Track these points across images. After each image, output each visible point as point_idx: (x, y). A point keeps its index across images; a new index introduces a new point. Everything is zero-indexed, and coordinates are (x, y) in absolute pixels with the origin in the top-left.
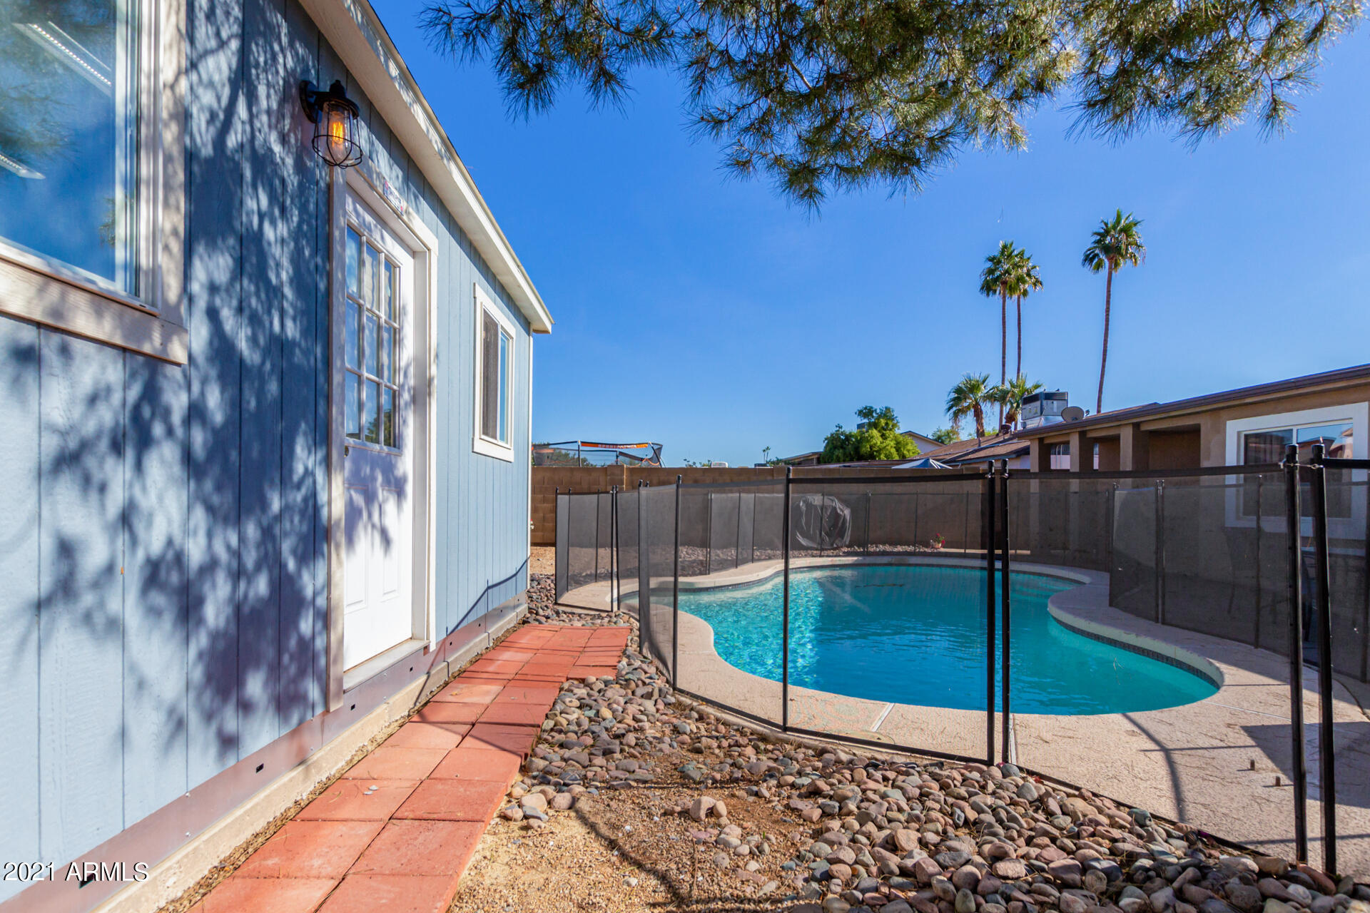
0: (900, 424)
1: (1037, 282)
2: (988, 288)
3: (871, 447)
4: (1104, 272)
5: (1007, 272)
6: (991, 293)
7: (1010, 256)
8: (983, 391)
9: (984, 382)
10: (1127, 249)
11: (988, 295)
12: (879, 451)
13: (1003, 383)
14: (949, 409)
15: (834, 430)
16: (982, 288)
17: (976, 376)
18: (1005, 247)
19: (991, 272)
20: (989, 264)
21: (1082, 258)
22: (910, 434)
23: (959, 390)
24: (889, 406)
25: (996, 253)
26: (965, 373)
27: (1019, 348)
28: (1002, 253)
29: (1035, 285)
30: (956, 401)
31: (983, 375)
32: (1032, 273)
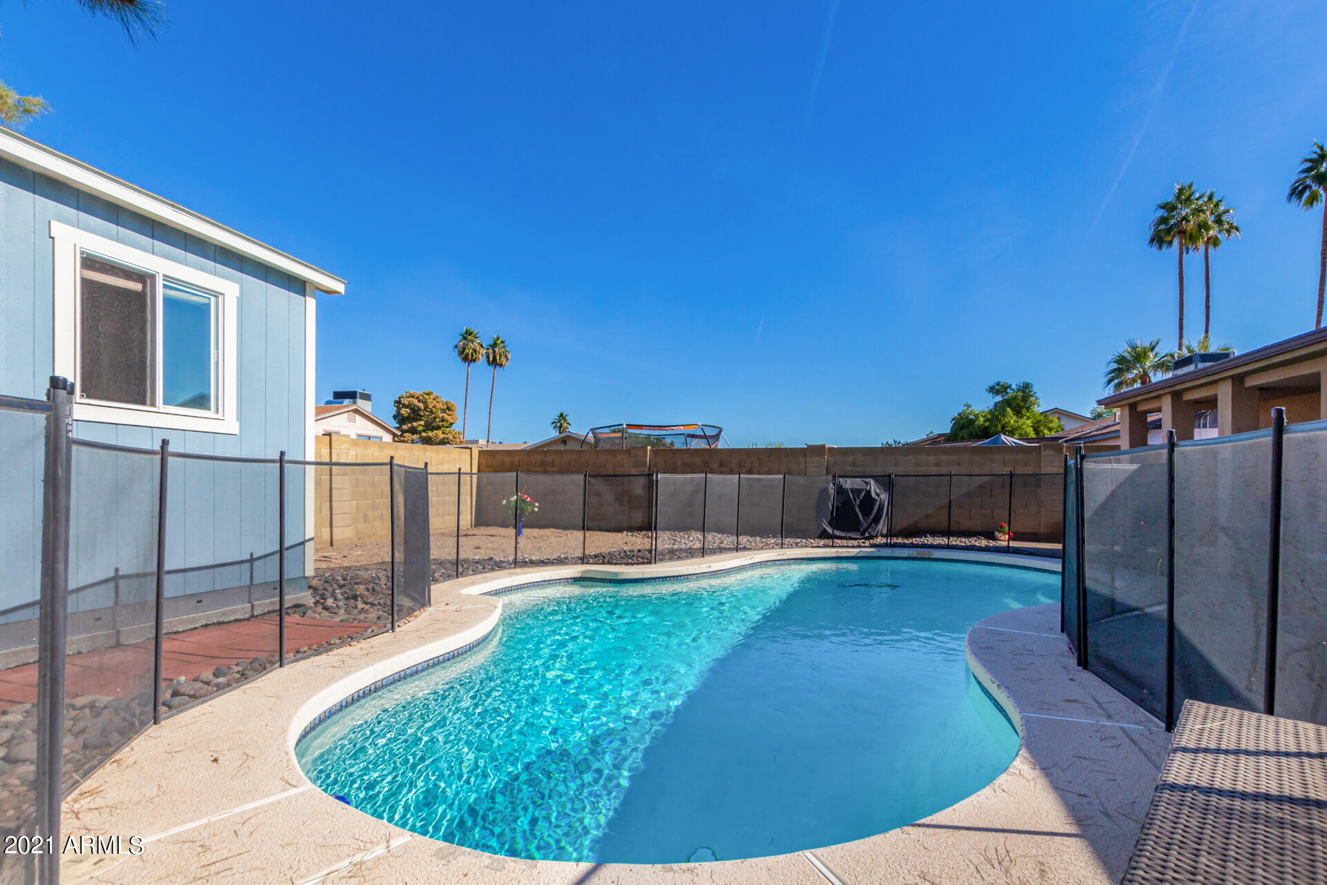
0: (1040, 401)
1: (1232, 228)
2: (1159, 239)
4: (1321, 206)
5: (1185, 219)
6: (1164, 246)
7: (1188, 199)
8: (1151, 359)
9: (1152, 349)
11: (1160, 248)
13: (1180, 349)
14: (1109, 382)
15: (961, 409)
16: (1152, 241)
17: (1143, 342)
18: (1181, 190)
19: (1163, 220)
20: (1161, 213)
21: (1287, 191)
22: (1056, 411)
23: (1121, 360)
24: (1027, 381)
25: (1171, 199)
26: (1129, 340)
27: (1208, 307)
28: (1178, 197)
29: (1229, 231)
30: (1119, 372)
31: (1153, 341)
32: (1224, 218)
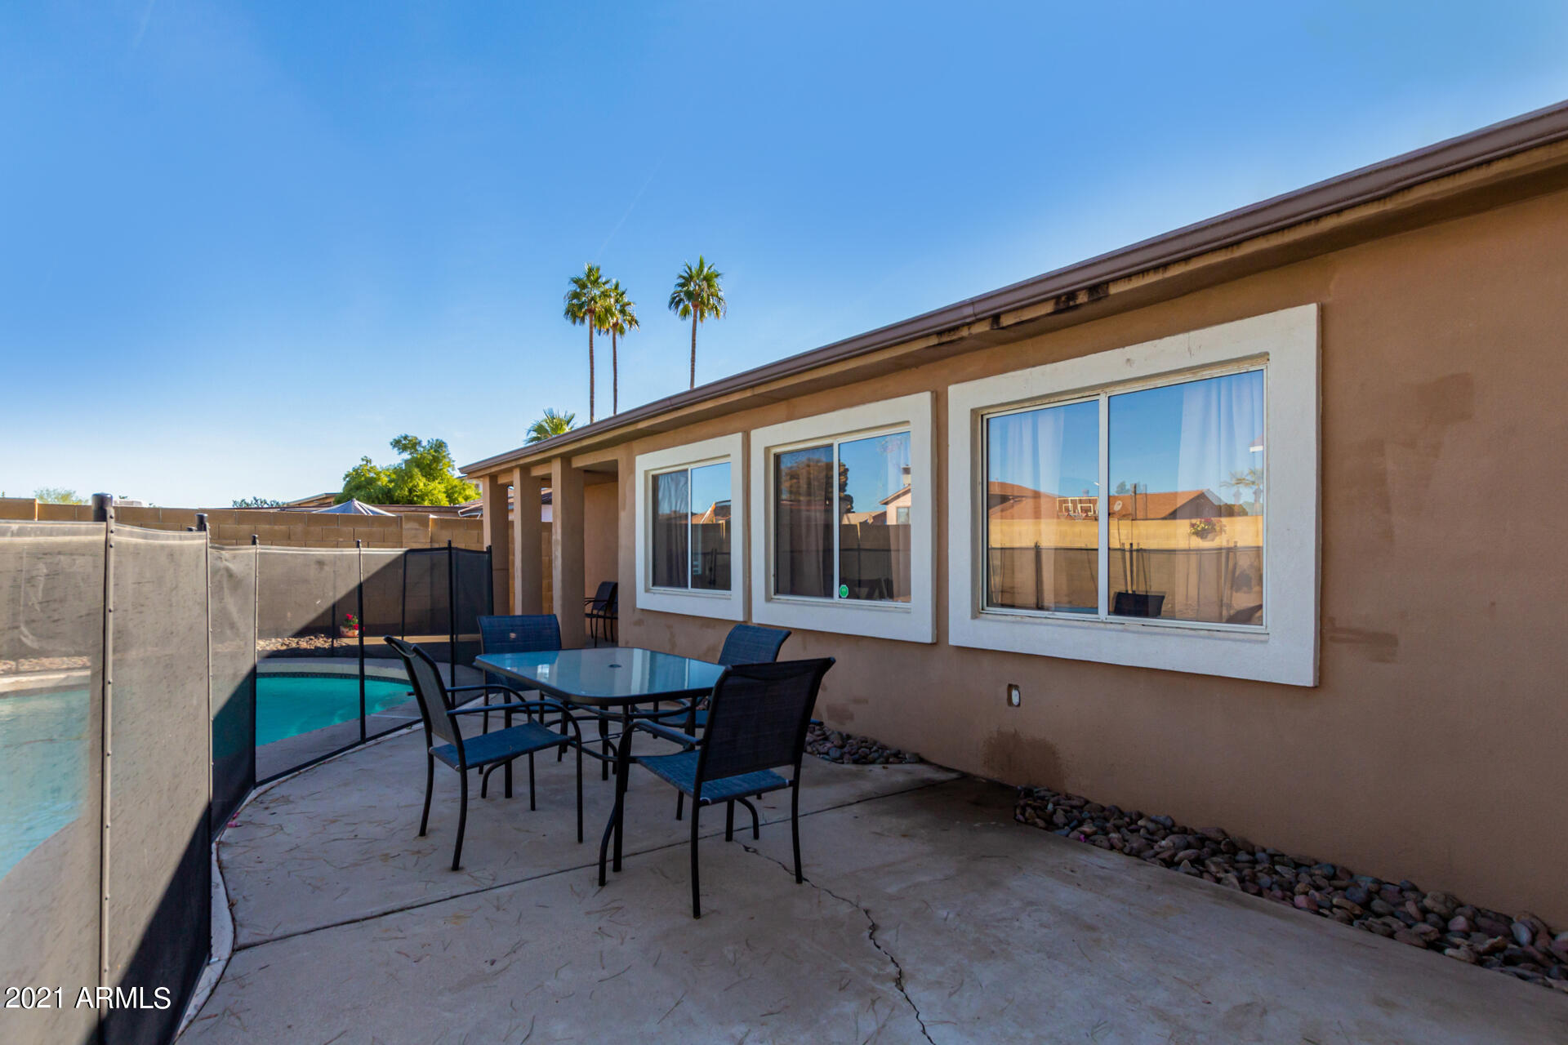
1: (634, 321)
2: (573, 314)
3: (410, 491)
4: (690, 319)
5: (594, 299)
6: (578, 321)
7: (596, 281)
9: (569, 419)
10: (708, 300)
11: (574, 322)
12: (422, 497)
16: (567, 313)
17: (559, 414)
18: (590, 270)
19: (576, 295)
20: (574, 287)
21: (668, 299)
23: (539, 429)
24: (441, 438)
25: (582, 275)
26: (546, 408)
28: (588, 276)
29: (631, 323)
31: (569, 414)
32: (627, 309)
